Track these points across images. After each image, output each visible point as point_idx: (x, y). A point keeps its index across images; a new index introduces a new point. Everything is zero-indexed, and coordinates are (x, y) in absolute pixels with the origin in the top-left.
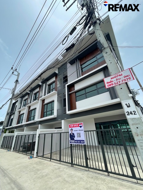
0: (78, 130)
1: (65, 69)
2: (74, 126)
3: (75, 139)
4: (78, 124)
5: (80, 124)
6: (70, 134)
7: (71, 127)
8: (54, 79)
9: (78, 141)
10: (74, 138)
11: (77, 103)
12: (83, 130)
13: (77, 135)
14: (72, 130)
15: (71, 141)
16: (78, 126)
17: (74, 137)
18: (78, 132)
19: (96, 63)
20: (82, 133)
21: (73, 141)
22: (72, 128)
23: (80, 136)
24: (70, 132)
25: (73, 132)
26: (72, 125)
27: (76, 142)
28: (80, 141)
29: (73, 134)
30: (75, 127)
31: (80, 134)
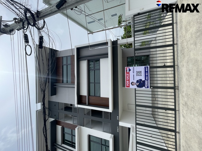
0: (134, 74)
1: (55, 105)
2: (128, 80)
3: (143, 79)
4: (127, 73)
5: (127, 71)
6: (138, 86)
7: (129, 85)
8: (59, 128)
9: (146, 76)
10: (143, 81)
11: (102, 96)
12: (134, 68)
13: (138, 75)
14: (133, 84)
15: (146, 86)
16: (129, 73)
17: (141, 80)
18: (135, 74)
19: (69, 67)
20: (137, 68)
21: (146, 83)
22: (131, 82)
23: (140, 72)
24: (135, 87)
25: (135, 81)
26: (126, 82)
27: (147, 78)
28: (145, 72)
29: (137, 81)
30: (129, 77)
31: (137, 72)
